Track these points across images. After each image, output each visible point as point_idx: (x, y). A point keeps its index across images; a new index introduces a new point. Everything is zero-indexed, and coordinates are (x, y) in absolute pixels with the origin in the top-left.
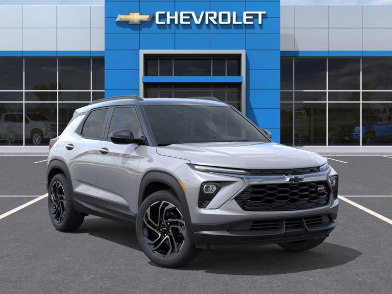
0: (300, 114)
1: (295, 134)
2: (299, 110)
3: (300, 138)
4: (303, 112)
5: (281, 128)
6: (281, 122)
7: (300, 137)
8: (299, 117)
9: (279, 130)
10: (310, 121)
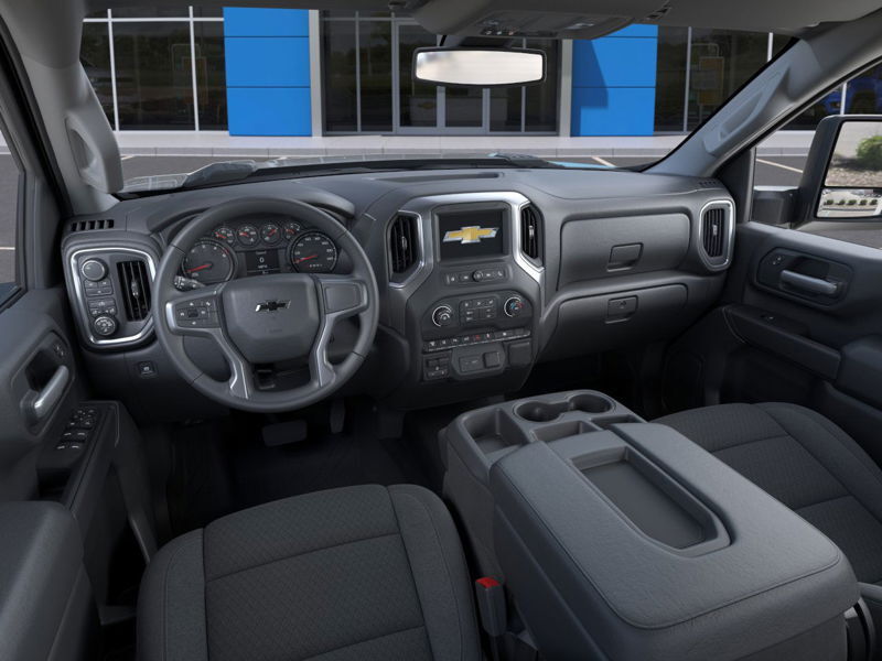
0: (705, 50)
1: (690, 102)
2: (703, 40)
3: (701, 113)
4: (712, 45)
5: (658, 87)
6: (658, 72)
7: (701, 108)
8: (702, 58)
9: (653, 91)
10: (727, 69)
